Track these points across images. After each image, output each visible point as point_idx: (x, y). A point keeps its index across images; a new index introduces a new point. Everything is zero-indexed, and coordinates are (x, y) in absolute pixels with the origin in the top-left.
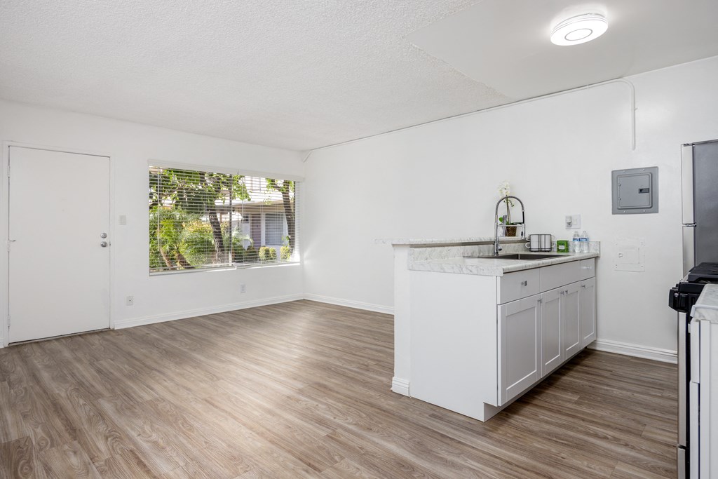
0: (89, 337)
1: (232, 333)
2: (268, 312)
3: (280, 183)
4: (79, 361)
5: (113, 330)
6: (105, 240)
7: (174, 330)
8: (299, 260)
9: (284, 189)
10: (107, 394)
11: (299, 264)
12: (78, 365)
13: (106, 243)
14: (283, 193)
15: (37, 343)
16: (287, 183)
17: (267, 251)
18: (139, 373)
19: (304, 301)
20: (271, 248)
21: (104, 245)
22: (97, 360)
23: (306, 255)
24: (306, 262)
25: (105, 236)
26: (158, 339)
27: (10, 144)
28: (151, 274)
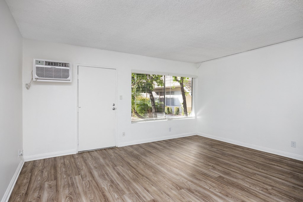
0: (108, 150)
1: (172, 154)
2: (183, 142)
3: (179, 78)
4: (108, 165)
5: (117, 147)
6: (114, 107)
7: (144, 150)
8: (195, 116)
9: (181, 81)
10: (127, 192)
11: (194, 118)
12: (108, 168)
13: (114, 108)
14: (180, 83)
15: (88, 152)
16: (182, 78)
17: (168, 108)
18: (137, 178)
19: (197, 136)
20: (170, 107)
21: (114, 109)
22: (116, 166)
23: (198, 114)
24: (198, 117)
25: (114, 105)
26: (138, 155)
27: (78, 65)
28: (132, 122)
